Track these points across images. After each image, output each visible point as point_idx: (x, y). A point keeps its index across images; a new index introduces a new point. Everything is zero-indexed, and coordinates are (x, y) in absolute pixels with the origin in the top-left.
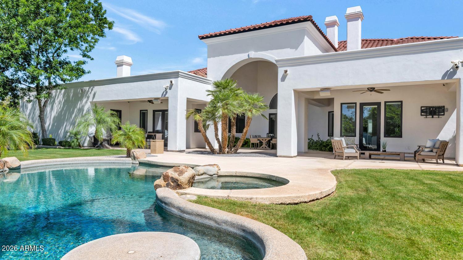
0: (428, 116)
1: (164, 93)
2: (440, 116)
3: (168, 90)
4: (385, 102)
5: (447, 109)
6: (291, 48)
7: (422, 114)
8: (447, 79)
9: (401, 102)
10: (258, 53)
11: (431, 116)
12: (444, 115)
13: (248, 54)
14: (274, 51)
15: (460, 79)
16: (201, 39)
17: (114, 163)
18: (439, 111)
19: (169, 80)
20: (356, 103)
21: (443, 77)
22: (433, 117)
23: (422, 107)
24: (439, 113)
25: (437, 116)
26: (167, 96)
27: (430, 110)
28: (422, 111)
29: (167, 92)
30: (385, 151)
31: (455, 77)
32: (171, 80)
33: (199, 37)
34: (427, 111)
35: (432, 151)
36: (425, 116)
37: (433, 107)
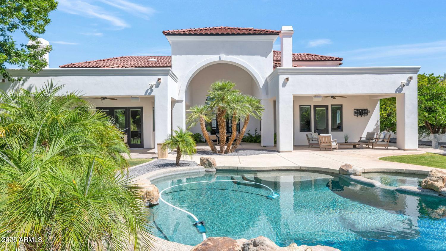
0: (359, 116)
1: (149, 91)
2: (366, 116)
3: (154, 88)
4: (331, 105)
5: (369, 111)
6: (261, 56)
7: (355, 114)
8: (398, 93)
9: (342, 105)
10: (230, 56)
11: (360, 116)
12: (367, 115)
13: (219, 56)
14: (245, 56)
15: (405, 93)
16: (166, 35)
17: (188, 173)
18: (365, 112)
19: (157, 78)
20: (311, 106)
21: (396, 92)
22: (361, 117)
23: (354, 109)
24: (365, 114)
25: (364, 116)
26: (152, 94)
27: (359, 111)
28: (355, 112)
29: (152, 91)
30: (347, 143)
31: (402, 92)
32: (159, 77)
33: (164, 32)
34: (357, 112)
35: (383, 141)
36: (357, 116)
37: (361, 110)
